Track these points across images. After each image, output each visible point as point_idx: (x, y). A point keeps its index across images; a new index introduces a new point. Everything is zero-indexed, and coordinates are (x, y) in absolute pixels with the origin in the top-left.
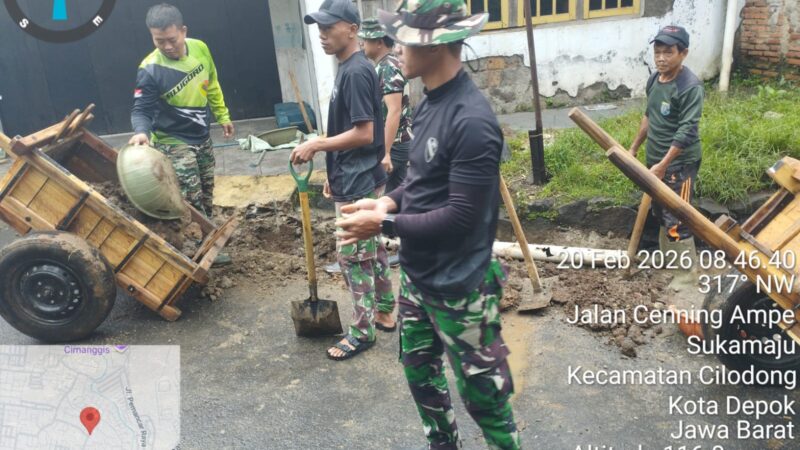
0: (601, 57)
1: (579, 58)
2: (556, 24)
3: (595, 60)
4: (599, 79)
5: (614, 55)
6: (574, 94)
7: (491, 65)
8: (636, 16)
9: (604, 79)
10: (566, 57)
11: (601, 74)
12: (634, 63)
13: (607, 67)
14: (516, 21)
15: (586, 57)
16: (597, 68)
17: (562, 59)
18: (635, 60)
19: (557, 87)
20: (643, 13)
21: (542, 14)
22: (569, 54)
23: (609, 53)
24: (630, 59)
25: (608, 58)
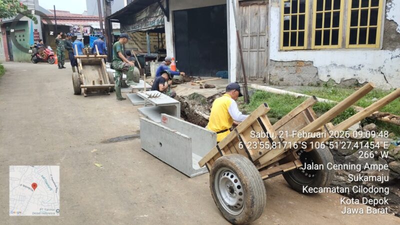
0: (355, 67)
1: (342, 66)
2: (331, 49)
3: (351, 68)
4: (353, 77)
5: (363, 67)
6: (339, 83)
7: (298, 64)
8: (378, 49)
9: (356, 77)
10: (335, 65)
11: (355, 75)
12: (375, 72)
13: (358, 72)
14: (311, 46)
15: (346, 66)
16: (353, 72)
17: (332, 65)
18: (375, 70)
19: (329, 78)
20: (381, 48)
21: (324, 44)
22: (337, 63)
23: (360, 65)
24: (372, 70)
25: (359, 68)
